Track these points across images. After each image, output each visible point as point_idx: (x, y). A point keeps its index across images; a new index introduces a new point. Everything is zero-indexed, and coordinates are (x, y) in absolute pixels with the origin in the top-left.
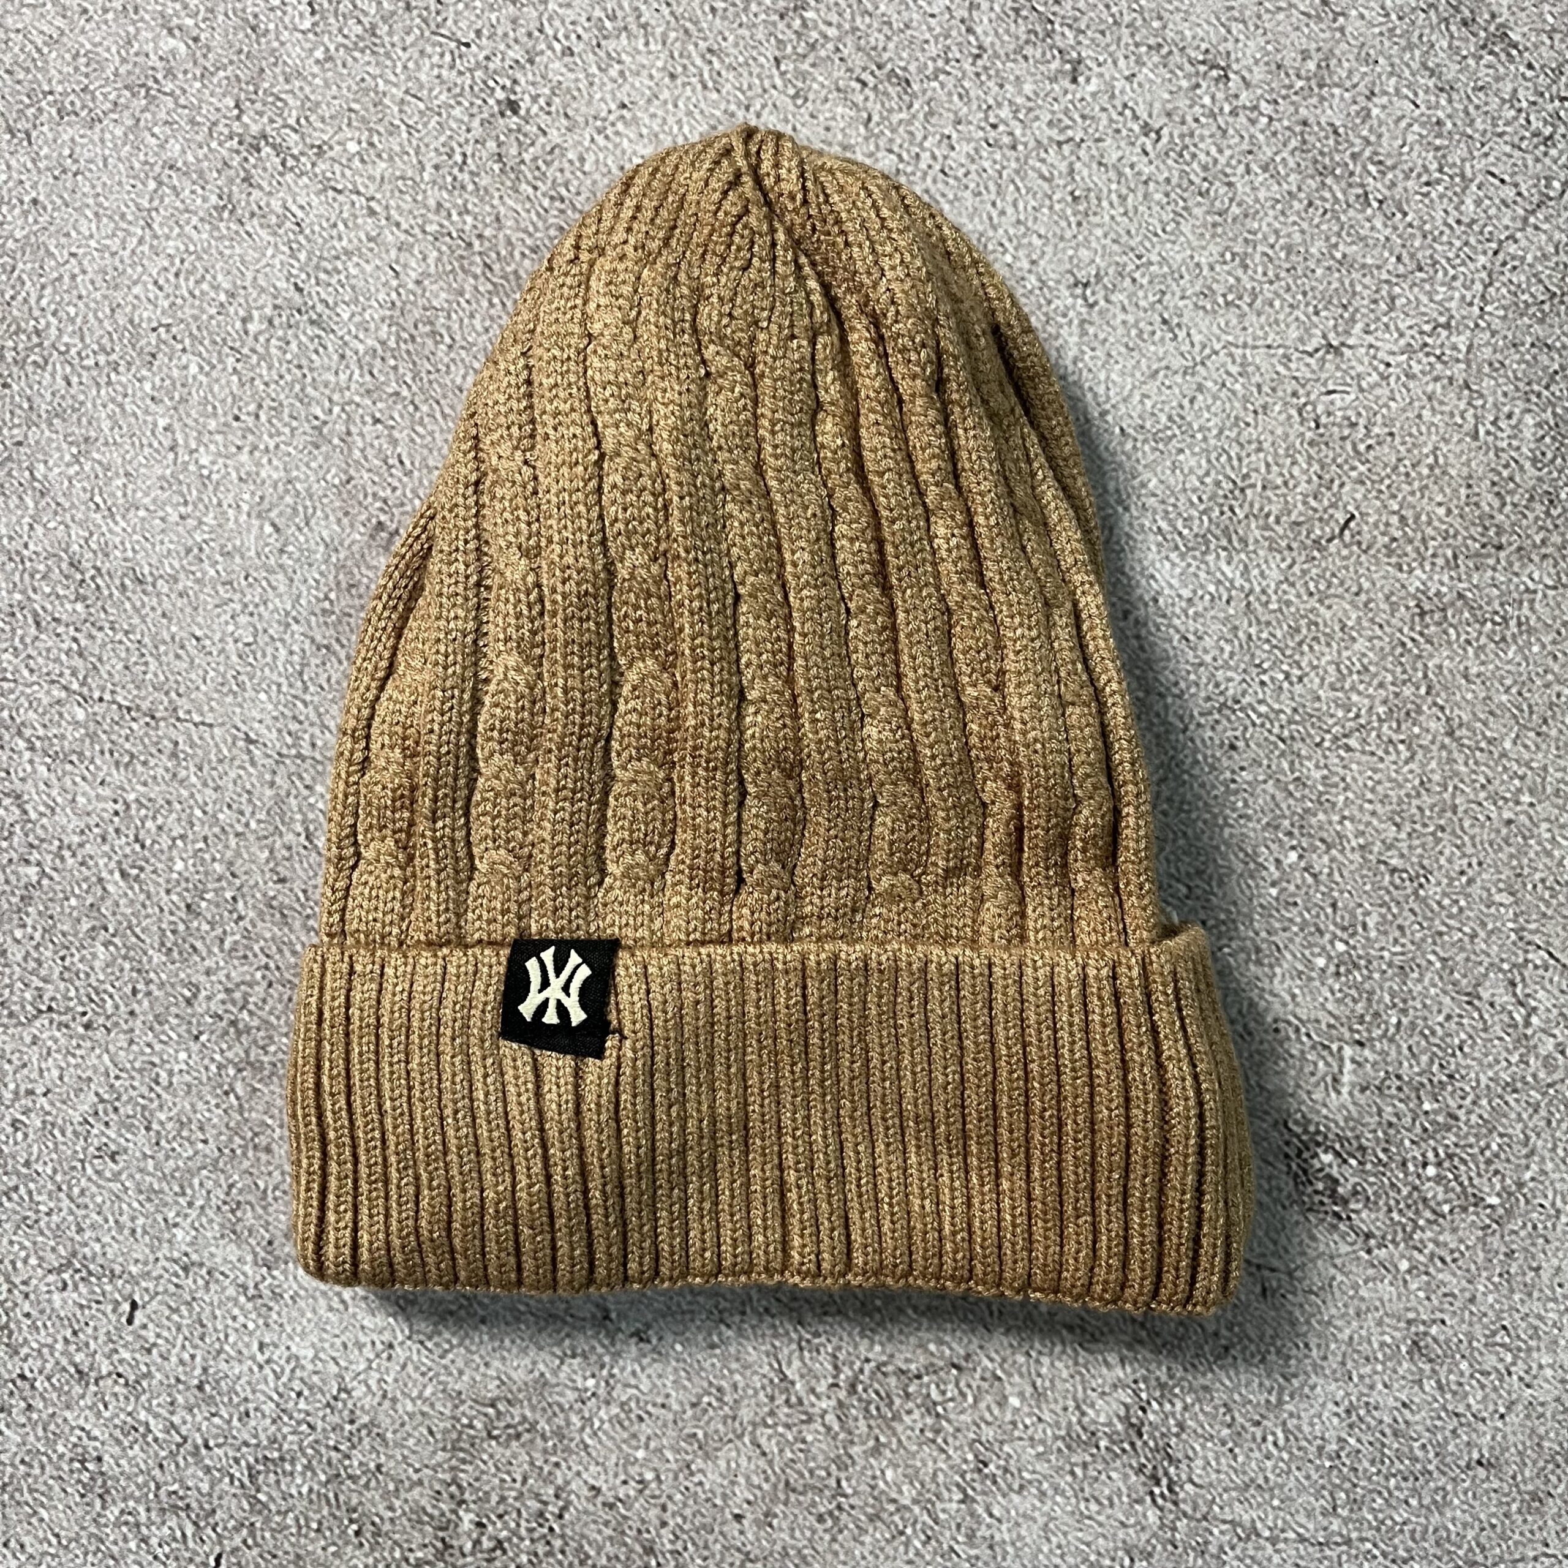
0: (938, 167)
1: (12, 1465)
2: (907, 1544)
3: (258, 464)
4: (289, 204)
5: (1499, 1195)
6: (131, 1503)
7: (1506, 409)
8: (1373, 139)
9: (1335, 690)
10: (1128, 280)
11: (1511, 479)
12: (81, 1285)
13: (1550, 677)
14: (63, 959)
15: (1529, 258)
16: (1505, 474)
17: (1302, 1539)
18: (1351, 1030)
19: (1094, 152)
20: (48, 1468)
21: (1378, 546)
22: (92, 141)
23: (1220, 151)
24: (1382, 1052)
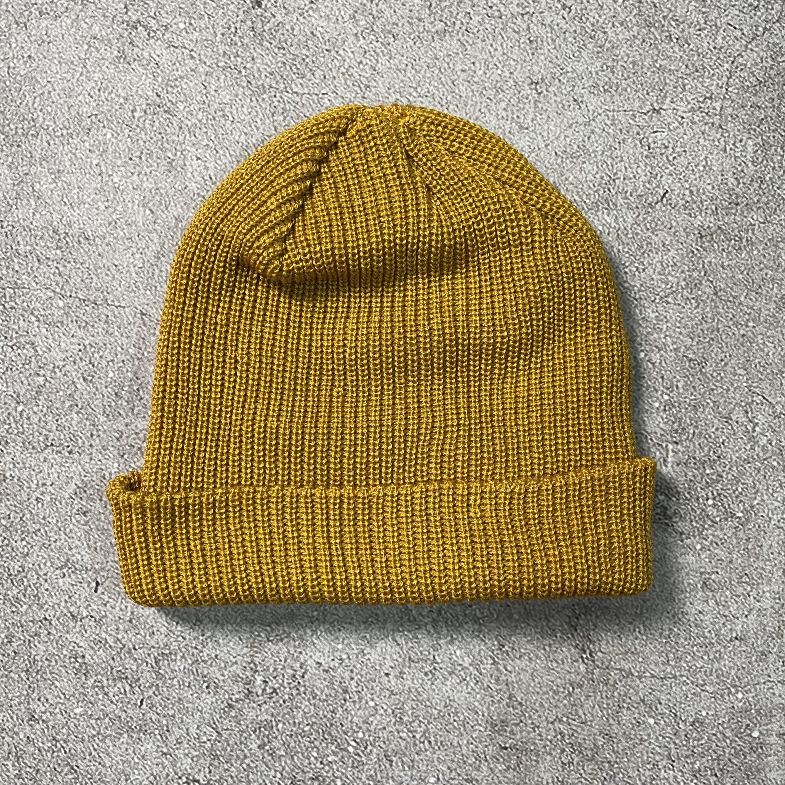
0: (464, 28)
1: (42, 661)
2: (467, 685)
3: (142, 181)
4: (152, 54)
5: (742, 512)
6: (99, 677)
7: (739, 138)
8: (673, 9)
9: (660, 274)
10: (557, 81)
11: (742, 171)
12: (72, 575)
13: (762, 266)
14: (57, 420)
15: (749, 65)
16: (739, 169)
17: (653, 676)
18: (672, 436)
19: (539, 18)
20: (59, 662)
21: (680, 205)
22: (56, 26)
23: (600, 16)
24: (686, 447)
